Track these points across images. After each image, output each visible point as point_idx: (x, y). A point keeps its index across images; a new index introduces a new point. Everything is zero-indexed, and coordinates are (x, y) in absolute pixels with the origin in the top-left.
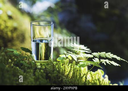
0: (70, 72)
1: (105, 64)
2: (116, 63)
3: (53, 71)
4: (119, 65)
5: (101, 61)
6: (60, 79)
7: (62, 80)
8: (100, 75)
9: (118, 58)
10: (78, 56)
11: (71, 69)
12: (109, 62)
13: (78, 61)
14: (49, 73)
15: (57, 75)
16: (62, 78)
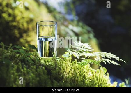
0: (71, 69)
1: (105, 63)
2: (116, 63)
3: (56, 68)
4: (118, 64)
5: (102, 60)
6: (62, 75)
7: (63, 76)
8: (102, 72)
9: (117, 58)
10: (81, 54)
11: (72, 67)
12: (109, 61)
13: (81, 59)
14: (52, 69)
15: (59, 72)
16: (63, 74)
